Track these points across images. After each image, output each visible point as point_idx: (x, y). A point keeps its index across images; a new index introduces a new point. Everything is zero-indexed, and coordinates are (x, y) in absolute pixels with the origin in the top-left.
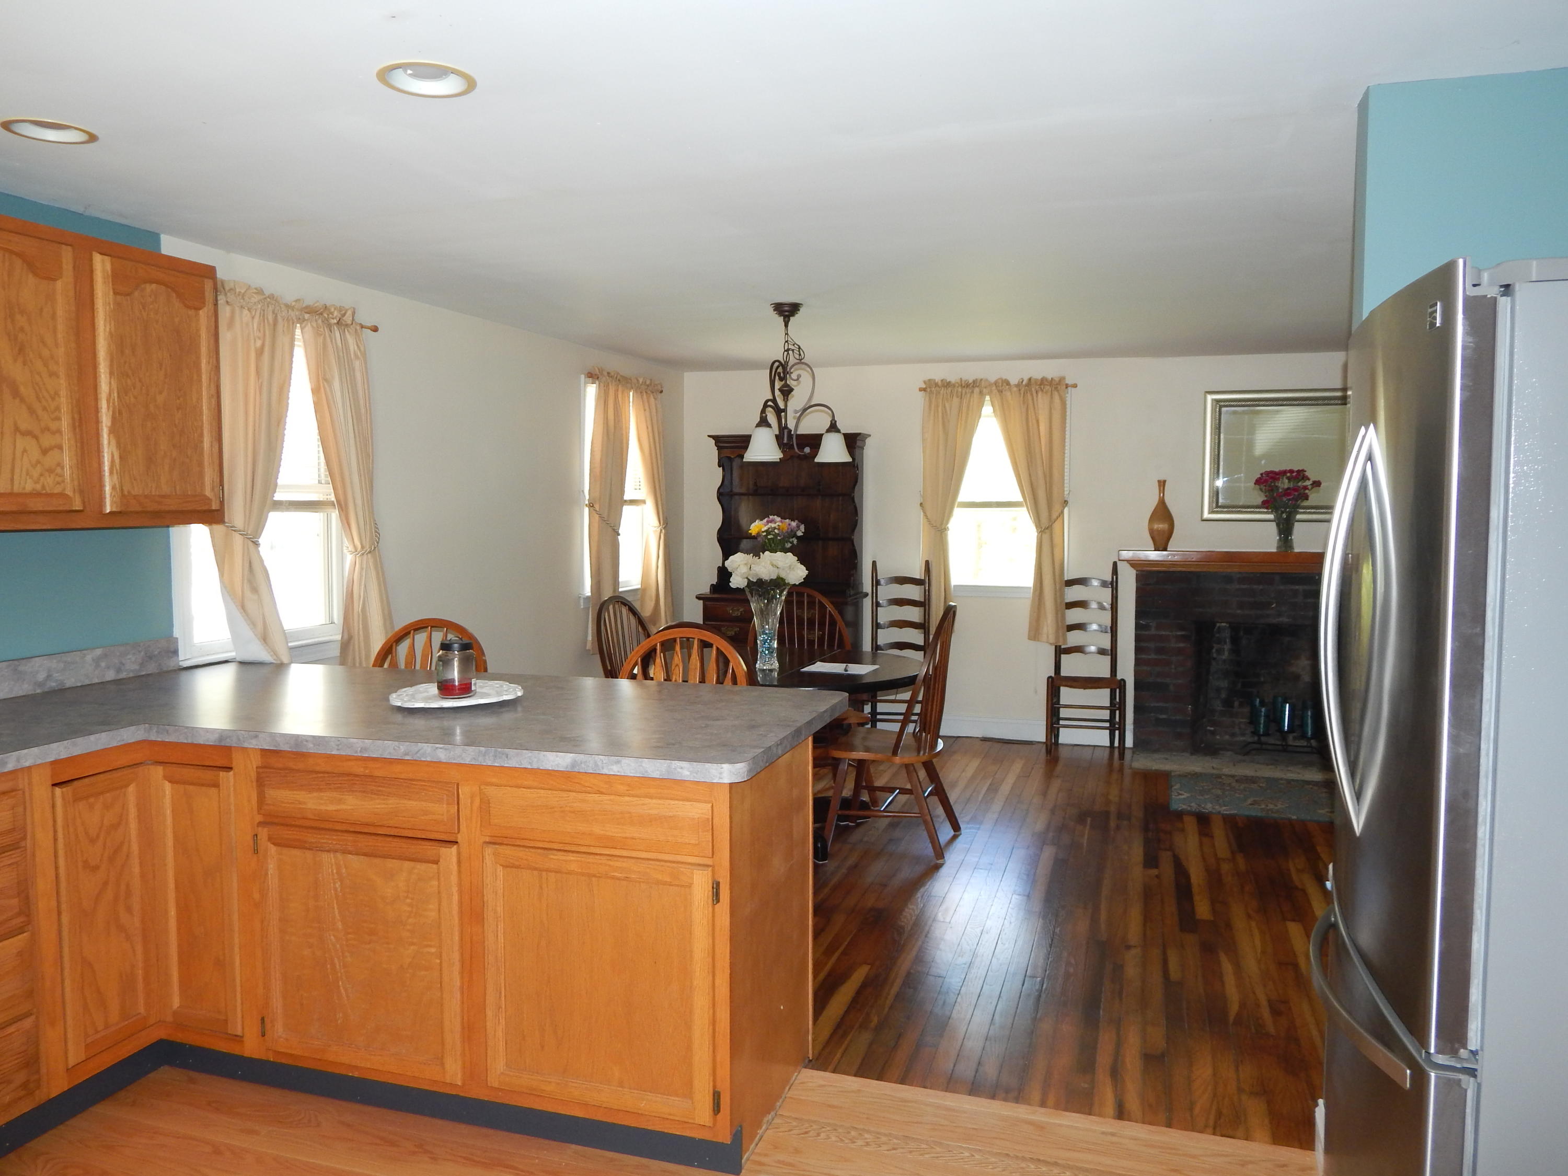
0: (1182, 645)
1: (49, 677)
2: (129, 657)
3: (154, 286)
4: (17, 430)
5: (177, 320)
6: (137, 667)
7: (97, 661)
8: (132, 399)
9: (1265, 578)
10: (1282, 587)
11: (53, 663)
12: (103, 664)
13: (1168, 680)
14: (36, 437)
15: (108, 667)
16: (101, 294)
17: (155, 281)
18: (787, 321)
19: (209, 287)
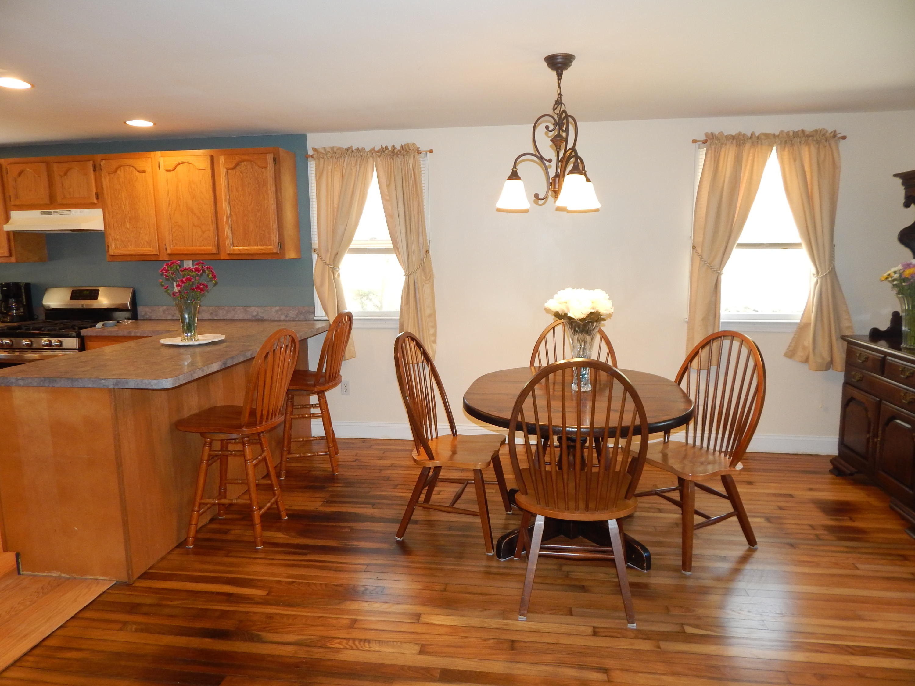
1: (258, 314)
2: (291, 311)
3: (245, 163)
4: (194, 225)
5: (256, 174)
6: (294, 316)
7: (277, 311)
8: (237, 210)
11: (259, 310)
12: (280, 313)
14: (200, 227)
15: (282, 314)
16: (222, 171)
17: (244, 161)
18: (559, 76)
19: (270, 159)
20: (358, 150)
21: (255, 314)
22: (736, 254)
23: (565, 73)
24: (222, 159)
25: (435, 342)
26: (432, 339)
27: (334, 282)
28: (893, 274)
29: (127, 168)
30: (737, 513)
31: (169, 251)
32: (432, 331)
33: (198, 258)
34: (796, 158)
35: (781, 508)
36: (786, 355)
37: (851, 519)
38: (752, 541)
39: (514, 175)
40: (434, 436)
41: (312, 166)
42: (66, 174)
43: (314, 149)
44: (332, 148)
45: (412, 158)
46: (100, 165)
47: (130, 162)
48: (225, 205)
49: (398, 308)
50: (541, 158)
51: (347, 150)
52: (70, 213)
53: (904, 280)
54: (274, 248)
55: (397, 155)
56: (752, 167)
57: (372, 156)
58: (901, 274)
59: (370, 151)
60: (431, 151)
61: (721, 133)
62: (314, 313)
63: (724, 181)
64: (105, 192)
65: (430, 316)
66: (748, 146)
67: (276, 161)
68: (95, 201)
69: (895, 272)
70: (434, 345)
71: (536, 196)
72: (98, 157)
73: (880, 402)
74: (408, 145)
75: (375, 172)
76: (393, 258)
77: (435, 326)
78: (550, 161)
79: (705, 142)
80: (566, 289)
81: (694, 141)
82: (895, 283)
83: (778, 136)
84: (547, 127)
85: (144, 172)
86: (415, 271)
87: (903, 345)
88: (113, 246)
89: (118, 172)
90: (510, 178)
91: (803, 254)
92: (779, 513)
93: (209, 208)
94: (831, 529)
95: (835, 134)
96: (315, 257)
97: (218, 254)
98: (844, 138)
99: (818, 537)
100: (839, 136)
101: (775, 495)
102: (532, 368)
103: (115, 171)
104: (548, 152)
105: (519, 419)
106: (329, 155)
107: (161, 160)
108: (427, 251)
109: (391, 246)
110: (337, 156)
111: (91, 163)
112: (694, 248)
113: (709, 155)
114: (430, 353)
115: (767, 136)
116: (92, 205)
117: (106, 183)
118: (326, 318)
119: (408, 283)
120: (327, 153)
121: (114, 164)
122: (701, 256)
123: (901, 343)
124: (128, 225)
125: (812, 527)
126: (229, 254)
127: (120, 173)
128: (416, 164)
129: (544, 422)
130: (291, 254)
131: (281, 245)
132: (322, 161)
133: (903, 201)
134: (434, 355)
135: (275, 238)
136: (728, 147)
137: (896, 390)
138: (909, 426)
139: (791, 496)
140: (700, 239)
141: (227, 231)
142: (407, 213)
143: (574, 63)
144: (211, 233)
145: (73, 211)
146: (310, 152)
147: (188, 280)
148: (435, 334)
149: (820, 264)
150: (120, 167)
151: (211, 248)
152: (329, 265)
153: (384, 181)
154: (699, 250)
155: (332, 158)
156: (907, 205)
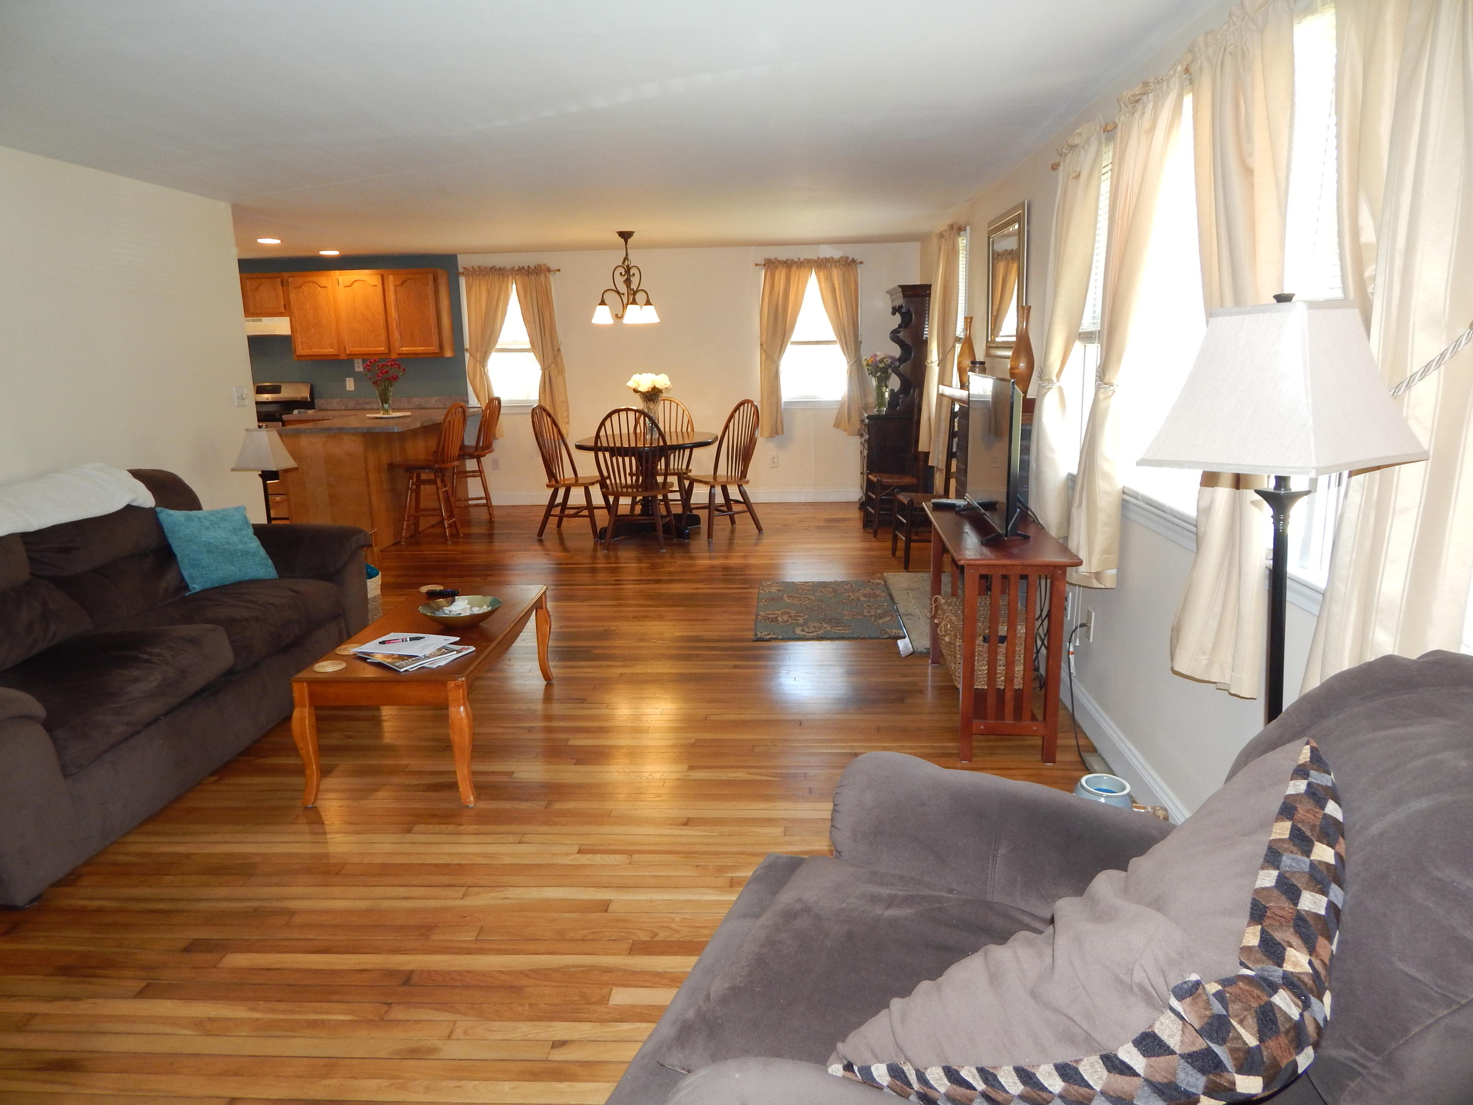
1: (420, 404)
3: (410, 281)
4: (369, 330)
5: (419, 290)
7: (436, 401)
8: (404, 318)
12: (439, 402)
14: (374, 332)
15: (441, 403)
16: (391, 287)
17: (410, 279)
18: (626, 242)
19: (430, 277)
20: (500, 268)
21: (418, 403)
22: (790, 350)
23: (629, 242)
24: (391, 278)
25: (568, 423)
26: (566, 420)
27: (484, 376)
29: (311, 284)
30: (749, 511)
31: (348, 352)
32: (565, 414)
33: (365, 357)
34: (829, 278)
36: (834, 426)
38: (760, 529)
39: (603, 303)
40: (562, 477)
41: (463, 281)
42: (257, 288)
43: (464, 268)
44: (479, 267)
45: (543, 275)
46: (288, 282)
47: (314, 279)
48: (393, 313)
49: (537, 398)
50: (618, 292)
51: (492, 268)
52: (261, 320)
54: (434, 348)
55: (531, 273)
56: (798, 285)
57: (512, 274)
59: (510, 270)
60: (559, 270)
61: (776, 259)
62: (468, 402)
63: (779, 294)
64: (292, 304)
65: (563, 402)
66: (794, 269)
67: (435, 279)
68: (284, 311)
70: (567, 426)
71: (617, 315)
72: (285, 275)
74: (540, 266)
75: (514, 286)
76: (531, 355)
77: (567, 410)
78: (623, 294)
79: (765, 265)
80: (644, 374)
81: (757, 265)
83: (816, 261)
84: (621, 273)
85: (326, 287)
86: (549, 367)
88: (300, 348)
89: (303, 287)
90: (600, 304)
91: (837, 349)
93: (382, 318)
95: (854, 261)
96: (467, 355)
97: (389, 353)
98: (861, 263)
100: (858, 261)
103: (300, 287)
104: (623, 289)
105: (599, 445)
106: (477, 273)
107: (341, 279)
108: (559, 350)
109: (529, 346)
110: (484, 273)
111: (279, 280)
112: (761, 345)
113: (768, 275)
114: (564, 432)
115: (808, 261)
116: (281, 314)
117: (293, 296)
118: (479, 406)
119: (544, 375)
120: (474, 271)
121: (300, 280)
122: (766, 352)
124: (312, 330)
126: (398, 354)
127: (305, 288)
128: (547, 280)
129: (612, 445)
130: (448, 354)
131: (441, 346)
132: (471, 277)
133: (892, 310)
134: (568, 434)
135: (435, 341)
136: (780, 269)
140: (764, 338)
141: (396, 335)
142: (541, 318)
143: (635, 234)
144: (383, 337)
145: (264, 319)
146: (461, 270)
147: (387, 372)
148: (568, 416)
149: (849, 355)
150: (305, 283)
151: (382, 349)
152: (480, 362)
153: (522, 293)
154: (765, 346)
155: (479, 275)
156: (894, 313)
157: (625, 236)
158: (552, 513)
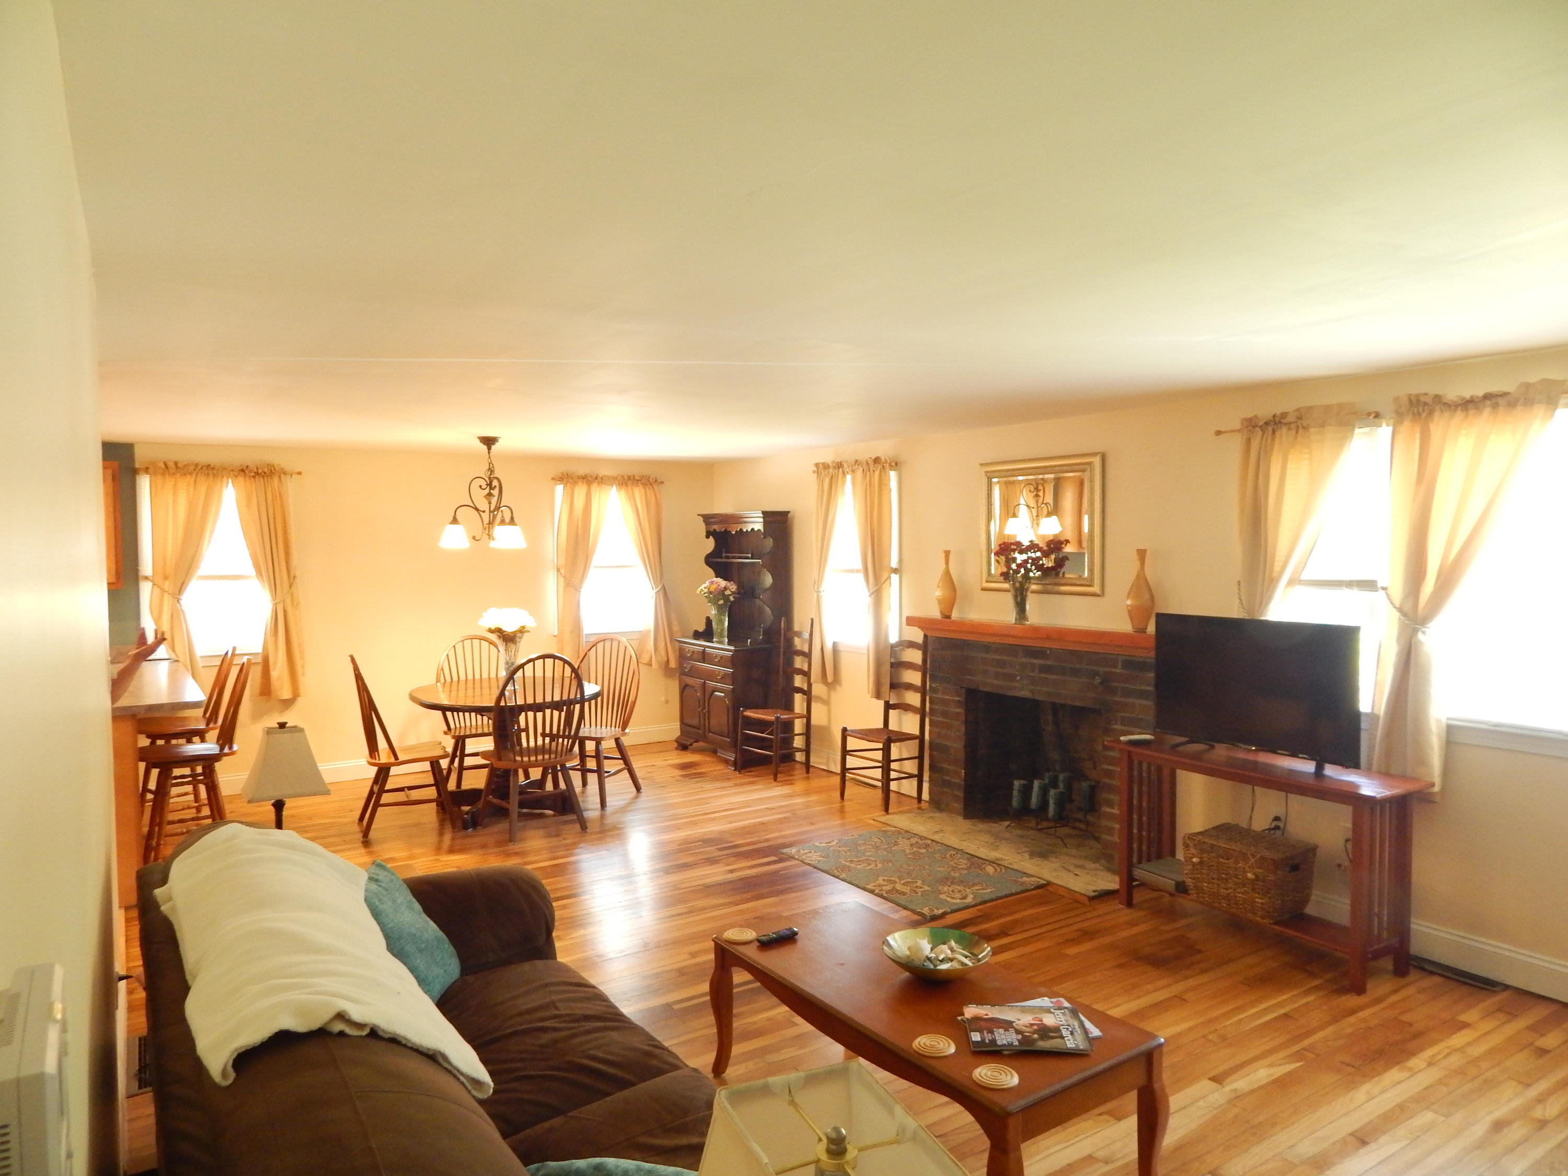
0: (958, 710)
9: (1012, 649)
10: (1024, 660)
13: (949, 743)
18: (489, 449)
20: (206, 466)
23: (493, 447)
28: (704, 589)
30: (627, 767)
34: (631, 498)
35: (650, 772)
37: (695, 769)
41: (144, 484)
43: (149, 463)
45: (278, 478)
50: (477, 509)
51: (194, 465)
53: (711, 593)
55: (260, 475)
56: (598, 502)
57: (228, 474)
58: (709, 589)
59: (226, 468)
60: (299, 473)
61: (574, 473)
63: (579, 512)
66: (594, 486)
69: (705, 588)
71: (474, 538)
73: (705, 682)
74: (269, 466)
78: (484, 512)
79: (562, 479)
82: (706, 595)
83: (616, 478)
84: (481, 487)
86: (286, 598)
87: (714, 640)
90: (451, 523)
92: (648, 775)
94: (682, 776)
95: (655, 479)
98: (662, 483)
99: (677, 781)
100: (659, 481)
101: (642, 767)
102: (438, 684)
104: (483, 504)
106: (170, 469)
108: (294, 578)
112: (558, 569)
113: (567, 491)
115: (608, 477)
119: (275, 611)
120: (162, 466)
122: (564, 578)
123: (713, 638)
125: (673, 777)
132: (156, 477)
133: (705, 534)
136: (579, 485)
137: (713, 671)
138: (723, 695)
139: (654, 766)
140: (562, 562)
142: (273, 535)
146: (139, 465)
149: (654, 582)
152: (170, 593)
153: (242, 500)
154: (563, 571)
155: (174, 474)
156: (708, 537)
157: (489, 442)
158: (382, 802)
